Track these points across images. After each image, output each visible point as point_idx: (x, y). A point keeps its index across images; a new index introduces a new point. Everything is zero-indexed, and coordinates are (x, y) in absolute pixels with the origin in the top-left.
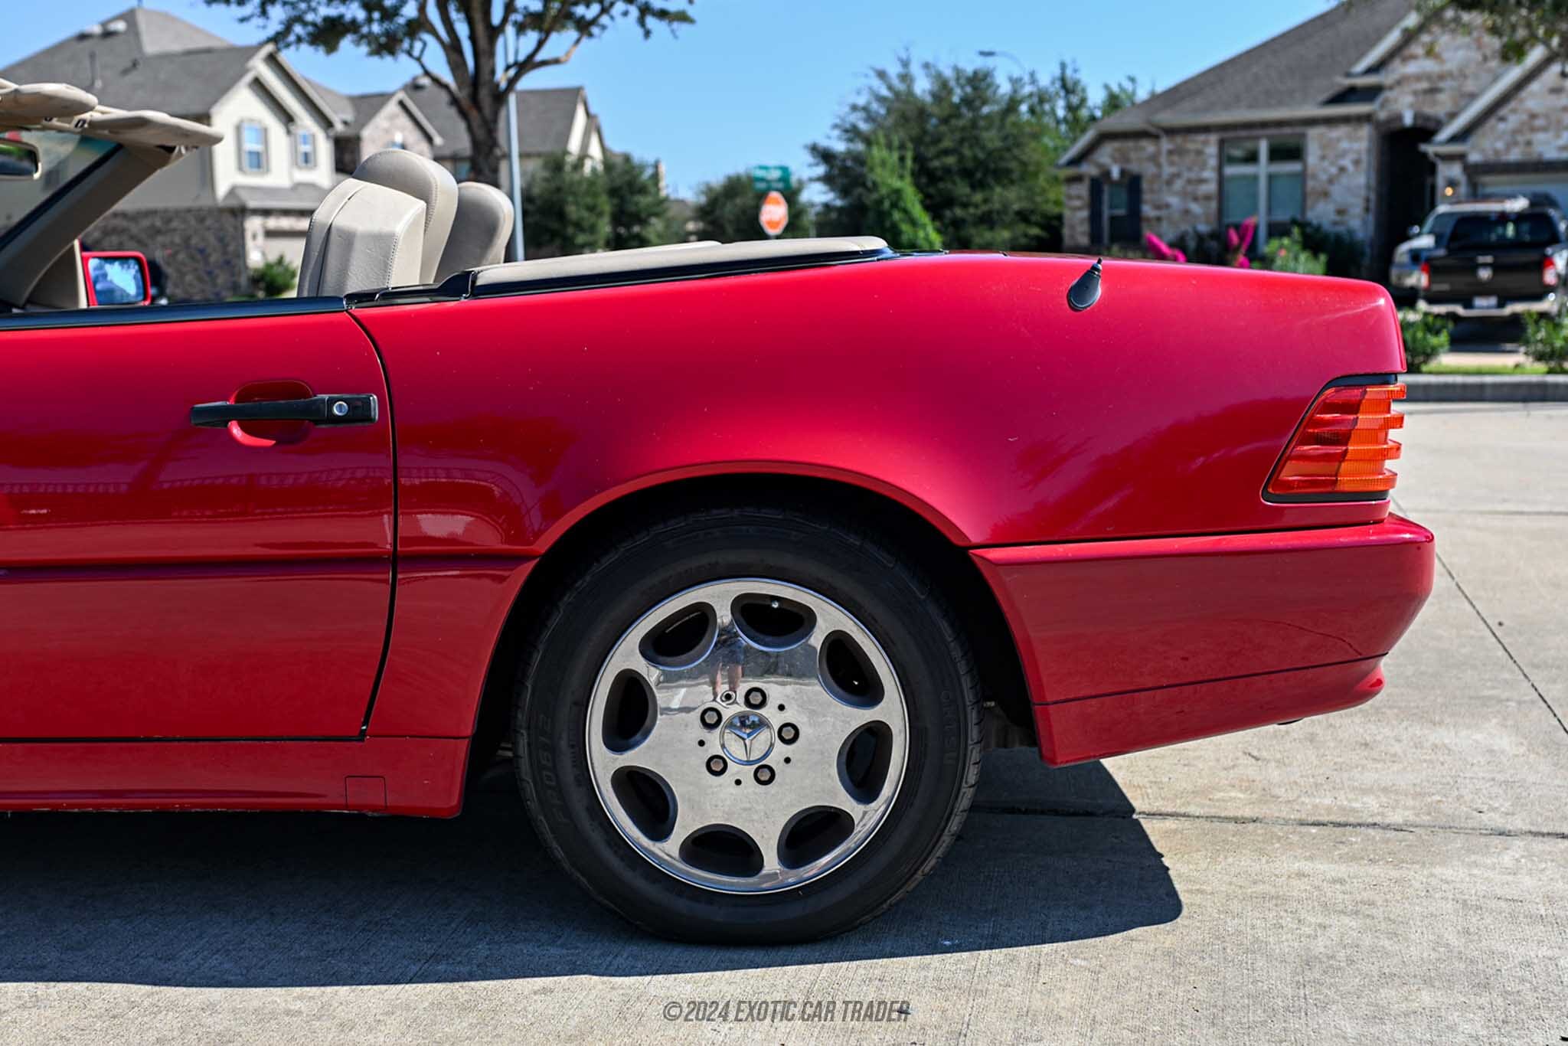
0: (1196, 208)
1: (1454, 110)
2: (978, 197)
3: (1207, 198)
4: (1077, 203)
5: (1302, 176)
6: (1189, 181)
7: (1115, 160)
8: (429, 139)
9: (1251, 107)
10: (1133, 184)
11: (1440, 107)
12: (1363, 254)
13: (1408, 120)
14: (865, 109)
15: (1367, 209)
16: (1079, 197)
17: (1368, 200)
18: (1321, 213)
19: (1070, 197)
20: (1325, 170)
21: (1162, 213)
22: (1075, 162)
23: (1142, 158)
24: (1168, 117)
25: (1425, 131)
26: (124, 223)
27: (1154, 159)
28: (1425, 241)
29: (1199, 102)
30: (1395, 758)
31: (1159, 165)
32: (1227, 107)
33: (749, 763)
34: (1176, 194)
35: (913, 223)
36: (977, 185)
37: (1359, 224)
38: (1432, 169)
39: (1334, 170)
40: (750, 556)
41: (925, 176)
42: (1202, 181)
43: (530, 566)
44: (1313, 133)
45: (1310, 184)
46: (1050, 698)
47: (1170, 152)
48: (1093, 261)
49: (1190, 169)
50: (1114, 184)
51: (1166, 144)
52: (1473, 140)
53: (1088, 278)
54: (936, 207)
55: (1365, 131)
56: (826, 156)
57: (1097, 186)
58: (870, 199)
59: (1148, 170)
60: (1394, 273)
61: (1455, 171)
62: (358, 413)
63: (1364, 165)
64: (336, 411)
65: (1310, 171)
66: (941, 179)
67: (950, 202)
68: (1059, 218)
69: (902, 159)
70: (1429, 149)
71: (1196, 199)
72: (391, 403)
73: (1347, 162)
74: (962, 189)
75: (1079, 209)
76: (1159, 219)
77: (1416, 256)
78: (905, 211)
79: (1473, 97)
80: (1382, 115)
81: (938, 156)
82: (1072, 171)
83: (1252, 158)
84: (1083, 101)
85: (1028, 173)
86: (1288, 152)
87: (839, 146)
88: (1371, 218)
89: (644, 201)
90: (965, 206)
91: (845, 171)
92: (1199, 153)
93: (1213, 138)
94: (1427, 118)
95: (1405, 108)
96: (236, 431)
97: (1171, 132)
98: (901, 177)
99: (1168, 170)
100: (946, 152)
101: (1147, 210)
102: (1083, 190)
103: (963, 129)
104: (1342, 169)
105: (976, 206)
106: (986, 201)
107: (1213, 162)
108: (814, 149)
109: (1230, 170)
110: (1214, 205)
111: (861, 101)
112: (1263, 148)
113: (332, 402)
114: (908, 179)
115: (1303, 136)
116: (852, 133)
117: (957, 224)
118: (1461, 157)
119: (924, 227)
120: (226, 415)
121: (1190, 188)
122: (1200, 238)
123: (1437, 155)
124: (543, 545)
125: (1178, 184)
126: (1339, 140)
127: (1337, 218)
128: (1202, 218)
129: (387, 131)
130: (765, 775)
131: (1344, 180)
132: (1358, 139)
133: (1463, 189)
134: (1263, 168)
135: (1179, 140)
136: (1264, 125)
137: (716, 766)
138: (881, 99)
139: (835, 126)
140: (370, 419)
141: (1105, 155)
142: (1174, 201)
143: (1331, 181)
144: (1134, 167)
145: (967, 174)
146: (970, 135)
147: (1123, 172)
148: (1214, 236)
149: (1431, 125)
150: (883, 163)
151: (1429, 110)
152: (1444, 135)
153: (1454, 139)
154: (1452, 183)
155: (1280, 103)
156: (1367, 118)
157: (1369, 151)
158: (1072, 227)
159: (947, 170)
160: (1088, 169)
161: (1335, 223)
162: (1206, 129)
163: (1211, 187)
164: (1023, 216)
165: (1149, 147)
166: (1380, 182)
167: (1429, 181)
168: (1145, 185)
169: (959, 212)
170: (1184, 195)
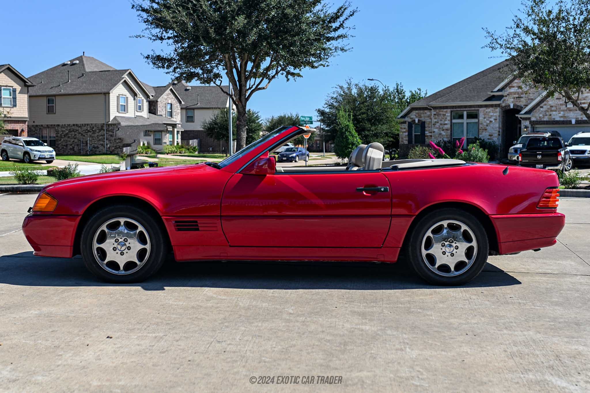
0: (443, 133)
1: (526, 104)
2: (373, 128)
3: (447, 130)
4: (404, 130)
5: (478, 123)
6: (441, 124)
7: (416, 117)
8: (180, 102)
9: (461, 101)
10: (423, 125)
11: (522, 102)
12: (498, 149)
13: (512, 107)
14: (335, 98)
15: (499, 135)
16: (405, 128)
17: (499, 132)
18: (484, 136)
19: (401, 128)
20: (485, 122)
21: (433, 134)
22: (403, 117)
23: (425, 116)
24: (434, 104)
25: (517, 110)
26: (77, 128)
27: (429, 116)
28: (519, 146)
29: (444, 99)
30: (551, 265)
31: (431, 119)
32: (453, 101)
33: (450, 253)
34: (437, 128)
35: (353, 136)
36: (373, 124)
37: (497, 139)
38: (520, 122)
39: (488, 122)
40: (451, 216)
41: (356, 121)
42: (446, 124)
43: (414, 217)
44: (481, 110)
45: (481, 126)
46: (501, 242)
47: (435, 115)
48: (507, 167)
49: (441, 120)
50: (416, 124)
51: (433, 112)
52: (532, 113)
53: (506, 169)
54: (360, 131)
55: (498, 110)
56: (322, 113)
57: (410, 125)
58: (337, 128)
59: (428, 120)
60: (509, 155)
61: (527, 123)
62: (386, 190)
63: (498, 120)
64: (382, 190)
65: (480, 122)
66: (361, 122)
67: (364, 129)
68: (398, 135)
69: (349, 115)
70: (519, 116)
71: (443, 130)
72: (391, 189)
73: (492, 119)
74: (368, 125)
75: (405, 132)
76: (431, 136)
77: (516, 150)
78: (350, 132)
79: (532, 100)
80: (503, 105)
81: (360, 115)
82: (403, 120)
83: (461, 117)
84: (404, 96)
85: (388, 121)
86: (473, 115)
87: (327, 110)
88: (500, 137)
89: (254, 125)
90: (369, 131)
91: (329, 118)
92: (444, 115)
93: (449, 110)
94: (518, 106)
95: (510, 102)
96: (365, 193)
97: (435, 108)
98: (349, 121)
99: (434, 120)
100: (363, 113)
101: (427, 133)
102: (406, 126)
103: (368, 106)
104: (491, 122)
105: (373, 131)
106: (376, 129)
107: (449, 118)
108: (319, 111)
109: (454, 121)
110: (449, 132)
111: (335, 96)
112: (465, 113)
113: (381, 188)
114: (351, 122)
115: (478, 110)
116: (331, 106)
117: (366, 136)
118: (529, 119)
119: (356, 137)
120: (362, 190)
121: (441, 126)
122: (445, 142)
123: (521, 118)
124: (417, 214)
125: (438, 125)
126: (489, 112)
127: (489, 137)
128: (445, 136)
129: (166, 99)
130: (452, 255)
131: (491, 125)
132: (496, 112)
133: (530, 129)
134: (465, 120)
135: (437, 111)
136: (466, 107)
137: (444, 253)
138: (341, 95)
139: (326, 104)
140: (387, 191)
141: (413, 115)
142: (436, 130)
143: (487, 126)
144: (423, 119)
145: (369, 120)
146: (370, 108)
147: (419, 120)
148: (449, 142)
149: (519, 108)
150: (343, 116)
151: (519, 104)
152: (523, 112)
153: (526, 113)
154: (526, 127)
155: (471, 100)
156: (498, 106)
157: (499, 116)
158: (402, 138)
159: (363, 119)
160: (408, 119)
161: (488, 139)
162: (447, 107)
163: (448, 126)
164: (387, 134)
165: (428, 113)
166: (503, 126)
167: (519, 126)
168: (426, 125)
169: (367, 132)
170: (439, 128)
